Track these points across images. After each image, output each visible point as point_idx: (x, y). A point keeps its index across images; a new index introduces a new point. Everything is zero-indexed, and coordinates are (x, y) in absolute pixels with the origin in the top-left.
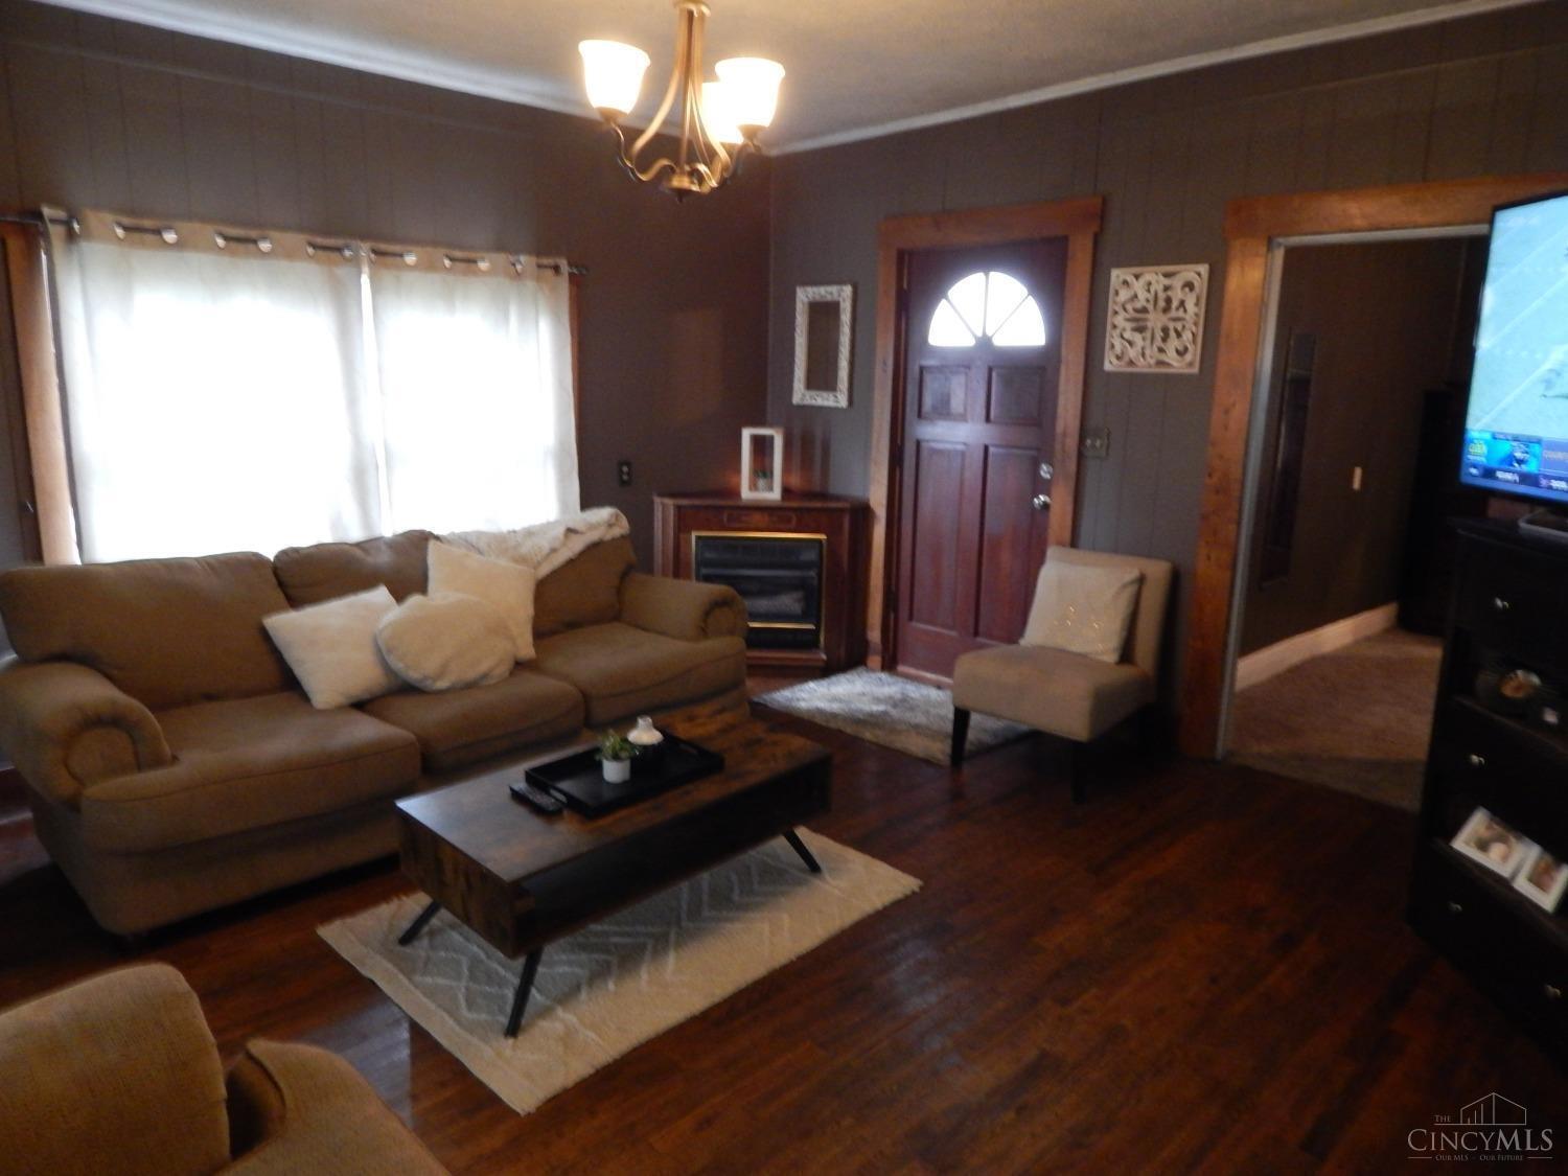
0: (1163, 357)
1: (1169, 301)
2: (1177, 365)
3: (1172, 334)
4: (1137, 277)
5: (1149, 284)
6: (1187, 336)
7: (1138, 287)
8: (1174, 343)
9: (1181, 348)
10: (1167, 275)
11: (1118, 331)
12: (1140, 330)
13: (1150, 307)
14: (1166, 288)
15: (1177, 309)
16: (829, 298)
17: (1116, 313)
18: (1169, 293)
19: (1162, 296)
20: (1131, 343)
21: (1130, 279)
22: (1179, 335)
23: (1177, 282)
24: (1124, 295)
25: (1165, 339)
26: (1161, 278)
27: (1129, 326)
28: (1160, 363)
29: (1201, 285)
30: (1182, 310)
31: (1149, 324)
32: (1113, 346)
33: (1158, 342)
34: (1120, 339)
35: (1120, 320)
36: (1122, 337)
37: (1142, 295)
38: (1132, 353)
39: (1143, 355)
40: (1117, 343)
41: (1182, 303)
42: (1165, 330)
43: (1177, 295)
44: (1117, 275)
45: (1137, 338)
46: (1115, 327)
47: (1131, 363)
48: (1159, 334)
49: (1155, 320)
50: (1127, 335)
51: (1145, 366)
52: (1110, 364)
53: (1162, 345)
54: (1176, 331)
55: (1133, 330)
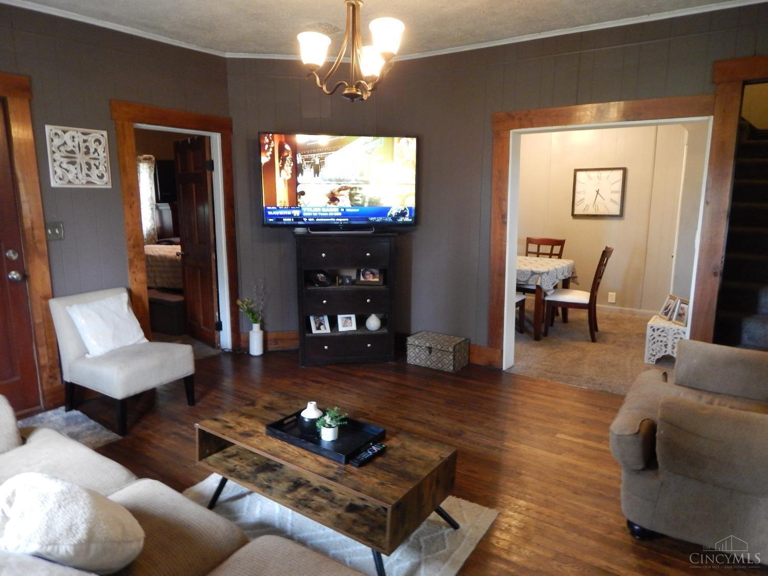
0: (89, 179)
1: (87, 147)
2: (100, 184)
3: (93, 167)
4: (65, 132)
5: (73, 137)
6: (102, 168)
7: (67, 137)
8: (95, 172)
9: (100, 175)
10: (84, 134)
11: (58, 163)
12: (73, 163)
13: (76, 150)
14: (85, 141)
15: (94, 153)
17: (54, 152)
18: (87, 144)
19: (83, 145)
20: (68, 171)
21: (60, 132)
22: (97, 168)
23: (91, 139)
24: (57, 142)
25: (89, 169)
26: (80, 134)
27: (65, 160)
28: (88, 182)
29: (104, 141)
30: (96, 154)
31: (78, 161)
32: (56, 173)
33: (85, 171)
34: (60, 168)
35: (57, 156)
36: (60, 166)
37: (69, 143)
38: (70, 176)
39: (77, 178)
40: (59, 171)
41: (96, 150)
42: (88, 164)
43: (92, 145)
44: (50, 129)
45: (71, 168)
46: (55, 161)
47: (70, 182)
48: (85, 167)
49: (80, 158)
50: (65, 165)
51: (78, 184)
52: (55, 183)
53: (89, 173)
54: (95, 165)
55: (68, 163)
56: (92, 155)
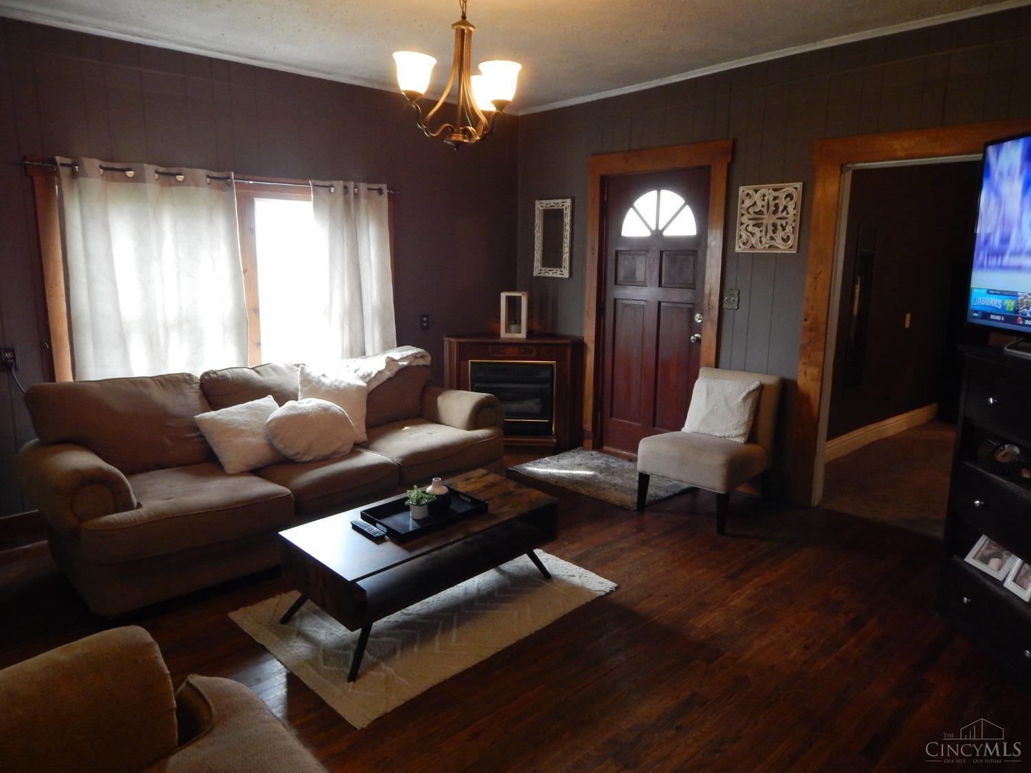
0: (773, 243)
1: (776, 206)
2: (783, 248)
3: (780, 228)
4: (756, 191)
5: (764, 196)
6: (789, 229)
7: (757, 197)
8: (780, 234)
9: (785, 237)
10: (775, 190)
11: (744, 226)
12: (758, 225)
13: (765, 210)
14: (775, 198)
15: (783, 211)
16: (556, 207)
17: (743, 215)
18: (777, 201)
19: (772, 203)
20: (753, 234)
21: (751, 192)
22: (784, 229)
23: (782, 194)
24: (748, 203)
25: (774, 231)
26: (771, 191)
27: (751, 223)
28: (772, 247)
29: (797, 196)
30: (785, 212)
31: (764, 222)
32: (741, 236)
33: (770, 233)
34: (745, 232)
35: (745, 219)
36: (747, 230)
37: (759, 203)
38: (753, 241)
39: (761, 242)
40: (744, 234)
41: (785, 207)
42: (774, 225)
43: (782, 202)
44: (743, 190)
45: (756, 230)
46: (742, 224)
47: (752, 247)
48: (771, 228)
49: (768, 219)
50: (750, 229)
51: (760, 249)
52: (739, 248)
53: (773, 235)
54: (781, 225)
55: (754, 226)
56: (779, 215)
